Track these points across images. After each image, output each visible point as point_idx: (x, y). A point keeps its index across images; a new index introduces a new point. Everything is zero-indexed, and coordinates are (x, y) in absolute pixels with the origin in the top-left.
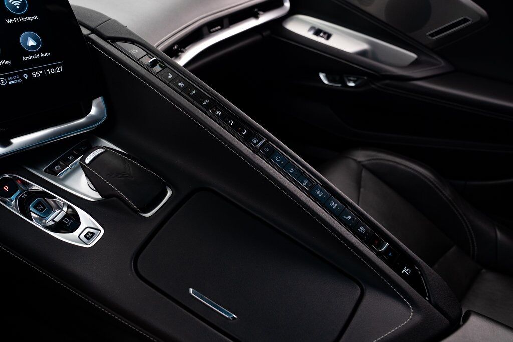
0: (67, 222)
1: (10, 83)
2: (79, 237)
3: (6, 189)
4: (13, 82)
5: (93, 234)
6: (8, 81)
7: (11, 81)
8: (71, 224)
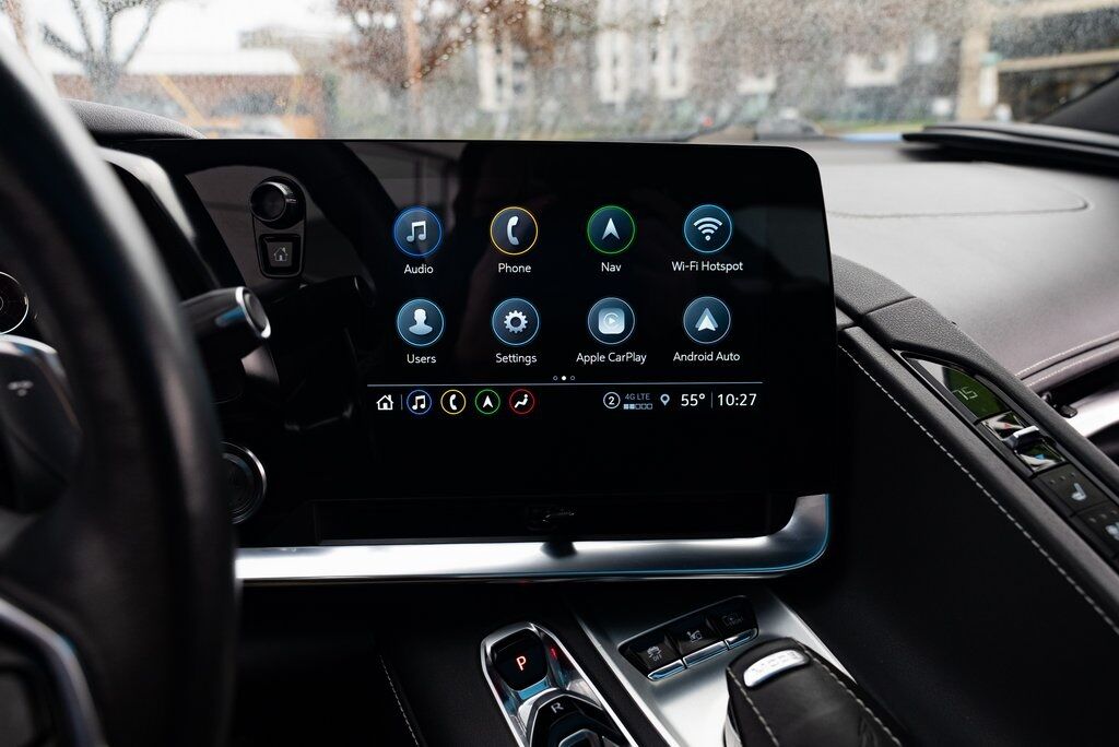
1: (626, 407)
3: (521, 662)
4: (632, 407)
6: (624, 401)
7: (629, 402)
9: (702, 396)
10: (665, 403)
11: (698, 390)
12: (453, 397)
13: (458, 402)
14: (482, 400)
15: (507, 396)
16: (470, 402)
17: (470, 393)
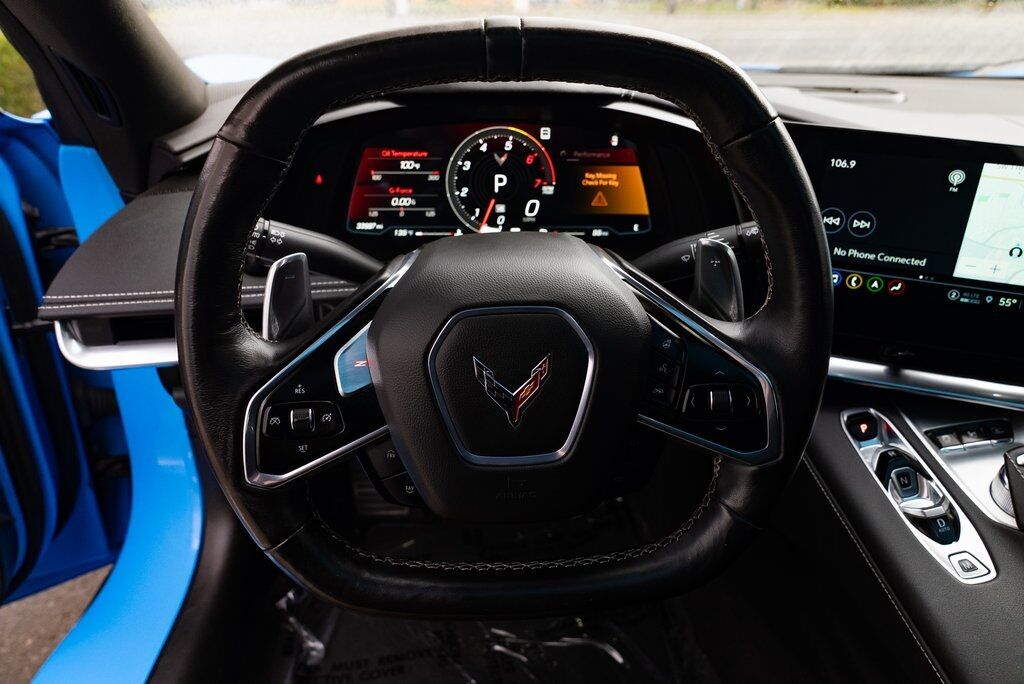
0: (942, 525)
1: (962, 300)
2: (949, 556)
3: (864, 427)
4: (966, 300)
5: (974, 568)
6: (962, 296)
7: (965, 297)
8: (946, 532)
9: (1015, 301)
10: (988, 301)
11: (1012, 297)
12: (855, 279)
13: (857, 282)
14: (872, 282)
15: (889, 283)
16: (864, 282)
17: (865, 278)
